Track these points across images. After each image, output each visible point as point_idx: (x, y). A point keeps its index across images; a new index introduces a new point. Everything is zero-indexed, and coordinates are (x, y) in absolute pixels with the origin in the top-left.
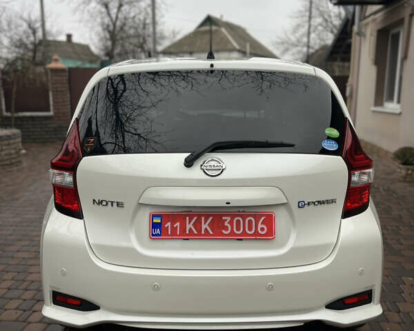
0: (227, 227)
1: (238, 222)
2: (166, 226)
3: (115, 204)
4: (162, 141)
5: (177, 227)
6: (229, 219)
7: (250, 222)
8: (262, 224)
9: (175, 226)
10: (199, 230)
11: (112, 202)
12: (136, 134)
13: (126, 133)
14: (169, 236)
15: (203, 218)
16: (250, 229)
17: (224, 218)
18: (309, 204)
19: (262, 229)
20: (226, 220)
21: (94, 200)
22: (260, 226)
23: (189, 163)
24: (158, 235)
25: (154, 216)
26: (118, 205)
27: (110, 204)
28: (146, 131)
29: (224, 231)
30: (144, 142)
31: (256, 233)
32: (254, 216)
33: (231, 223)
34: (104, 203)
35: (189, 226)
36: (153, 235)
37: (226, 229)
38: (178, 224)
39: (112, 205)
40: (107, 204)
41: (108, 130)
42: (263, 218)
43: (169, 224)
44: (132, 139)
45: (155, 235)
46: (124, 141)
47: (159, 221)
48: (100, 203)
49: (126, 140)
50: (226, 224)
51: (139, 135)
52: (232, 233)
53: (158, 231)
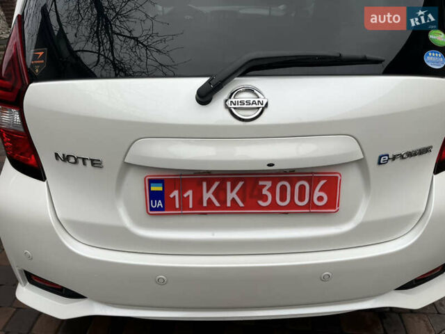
0: (266, 196)
1: (283, 188)
2: (172, 196)
3: (88, 163)
4: (167, 49)
5: (188, 196)
6: (269, 184)
7: (302, 188)
8: (320, 190)
9: (185, 195)
10: (223, 201)
11: (84, 160)
12: (130, 38)
13: (115, 36)
14: (176, 209)
15: (229, 184)
16: (301, 198)
17: (261, 183)
18: (394, 158)
19: (320, 199)
20: (265, 186)
21: (57, 155)
22: (317, 194)
23: (204, 97)
24: (159, 209)
25: (151, 181)
26: (93, 164)
27: (80, 161)
28: (145, 33)
29: (261, 203)
30: (143, 50)
31: (311, 205)
32: (309, 180)
33: (272, 190)
34: (72, 160)
35: (207, 195)
36: (152, 209)
37: (265, 198)
38: (190, 193)
39: (84, 164)
40: (76, 162)
41: (85, 31)
42: (322, 183)
43: (175, 193)
44: (125, 45)
45: (156, 209)
46: (112, 49)
47: (160, 189)
48: (66, 158)
49: (116, 46)
50: (265, 191)
51: (136, 39)
52: (274, 205)
53: (160, 204)
